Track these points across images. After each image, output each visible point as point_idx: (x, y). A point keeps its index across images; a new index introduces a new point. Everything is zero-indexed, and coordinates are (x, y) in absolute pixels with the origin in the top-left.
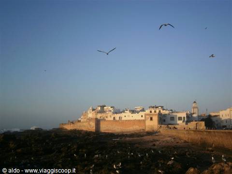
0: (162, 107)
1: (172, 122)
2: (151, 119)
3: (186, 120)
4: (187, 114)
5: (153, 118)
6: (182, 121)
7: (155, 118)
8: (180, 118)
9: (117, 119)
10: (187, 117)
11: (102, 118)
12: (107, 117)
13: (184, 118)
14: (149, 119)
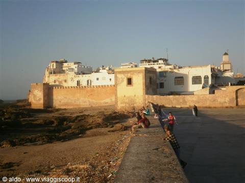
0: (165, 60)
1: (178, 88)
2: (130, 82)
3: (210, 83)
4: (213, 70)
5: (134, 81)
6: (201, 86)
7: (139, 81)
8: (196, 80)
9: (84, 83)
10: (212, 76)
11: (57, 83)
12: (65, 81)
13: (206, 78)
14: (125, 82)
